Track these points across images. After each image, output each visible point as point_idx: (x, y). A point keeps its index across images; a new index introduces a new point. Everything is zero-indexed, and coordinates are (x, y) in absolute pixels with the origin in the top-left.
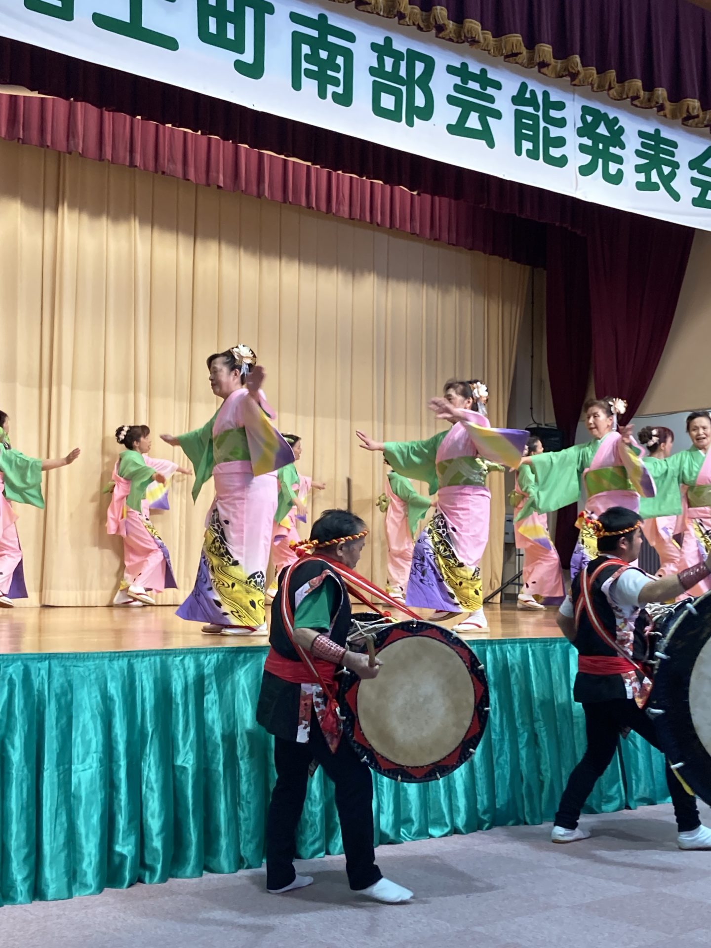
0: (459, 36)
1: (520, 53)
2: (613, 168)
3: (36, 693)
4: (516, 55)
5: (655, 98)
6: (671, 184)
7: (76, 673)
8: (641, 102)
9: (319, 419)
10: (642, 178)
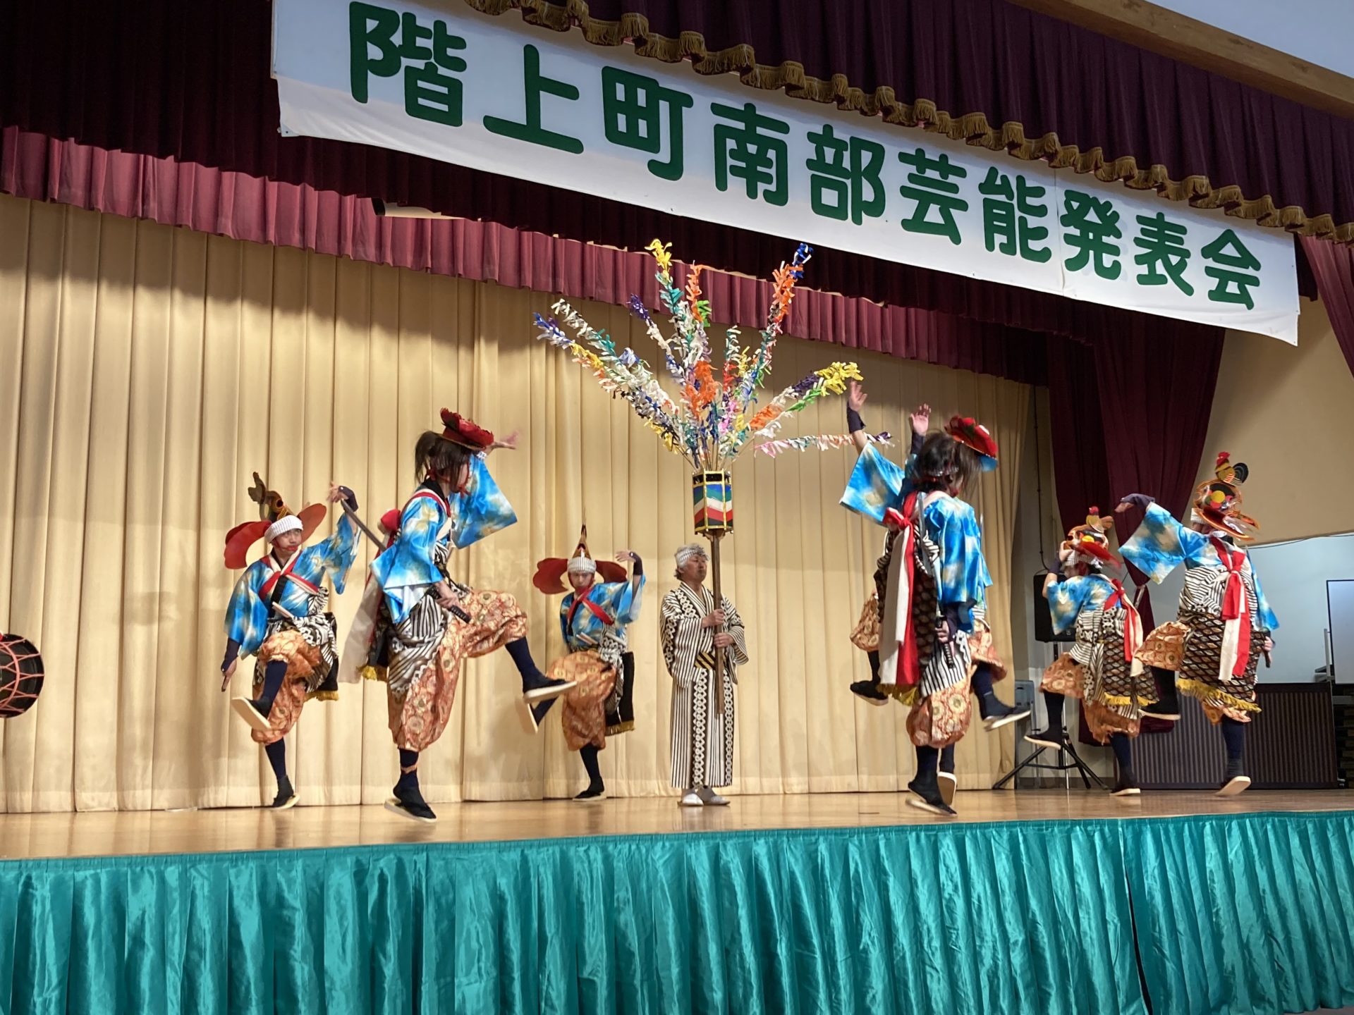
0: (910, 119)
1: (984, 134)
2: (1108, 260)
3: (411, 890)
4: (980, 136)
5: (1153, 176)
6: (1182, 275)
7: (459, 867)
8: (1137, 183)
9: (783, 572)
10: (1144, 269)
